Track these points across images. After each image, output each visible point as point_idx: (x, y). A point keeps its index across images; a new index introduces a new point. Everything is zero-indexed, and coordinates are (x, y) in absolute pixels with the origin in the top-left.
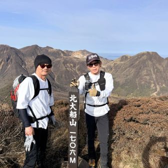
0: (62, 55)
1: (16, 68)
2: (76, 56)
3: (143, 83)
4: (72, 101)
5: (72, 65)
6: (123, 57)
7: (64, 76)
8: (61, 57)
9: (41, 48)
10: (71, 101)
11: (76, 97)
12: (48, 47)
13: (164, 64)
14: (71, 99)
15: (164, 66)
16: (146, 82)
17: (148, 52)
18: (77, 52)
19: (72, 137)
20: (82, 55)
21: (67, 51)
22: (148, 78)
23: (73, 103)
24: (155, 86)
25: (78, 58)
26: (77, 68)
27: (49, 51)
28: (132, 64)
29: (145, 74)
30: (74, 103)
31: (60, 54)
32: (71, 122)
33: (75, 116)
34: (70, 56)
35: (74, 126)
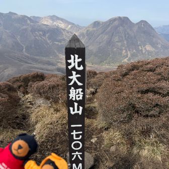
0: (29, 22)
2: (45, 23)
3: (115, 50)
4: (74, 69)
5: (41, 33)
6: (95, 22)
7: (33, 46)
8: (28, 25)
10: (70, 67)
11: (80, 60)
12: (10, 13)
13: (135, 29)
14: (70, 64)
15: (135, 31)
16: (118, 48)
17: (119, 17)
18: (45, 18)
19: (74, 133)
20: (51, 22)
21: (34, 17)
22: (119, 44)
23: (74, 73)
24: (126, 52)
25: (47, 25)
26: (47, 36)
27: (13, 17)
28: (105, 31)
29: (117, 40)
30: (78, 72)
31: (27, 21)
32: (71, 109)
33: (79, 97)
34: (38, 22)
35: (78, 113)
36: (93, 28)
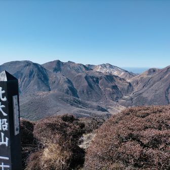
0: (84, 69)
1: (38, 84)
2: (98, 70)
6: (150, 69)
7: (85, 91)
8: (83, 72)
9: (63, 63)
12: (69, 62)
18: (99, 66)
19: (3, 166)
21: (89, 65)
25: (100, 72)
26: (99, 82)
27: (71, 66)
28: (161, 78)
33: (5, 127)
34: (92, 70)
35: (5, 145)
36: (148, 75)
